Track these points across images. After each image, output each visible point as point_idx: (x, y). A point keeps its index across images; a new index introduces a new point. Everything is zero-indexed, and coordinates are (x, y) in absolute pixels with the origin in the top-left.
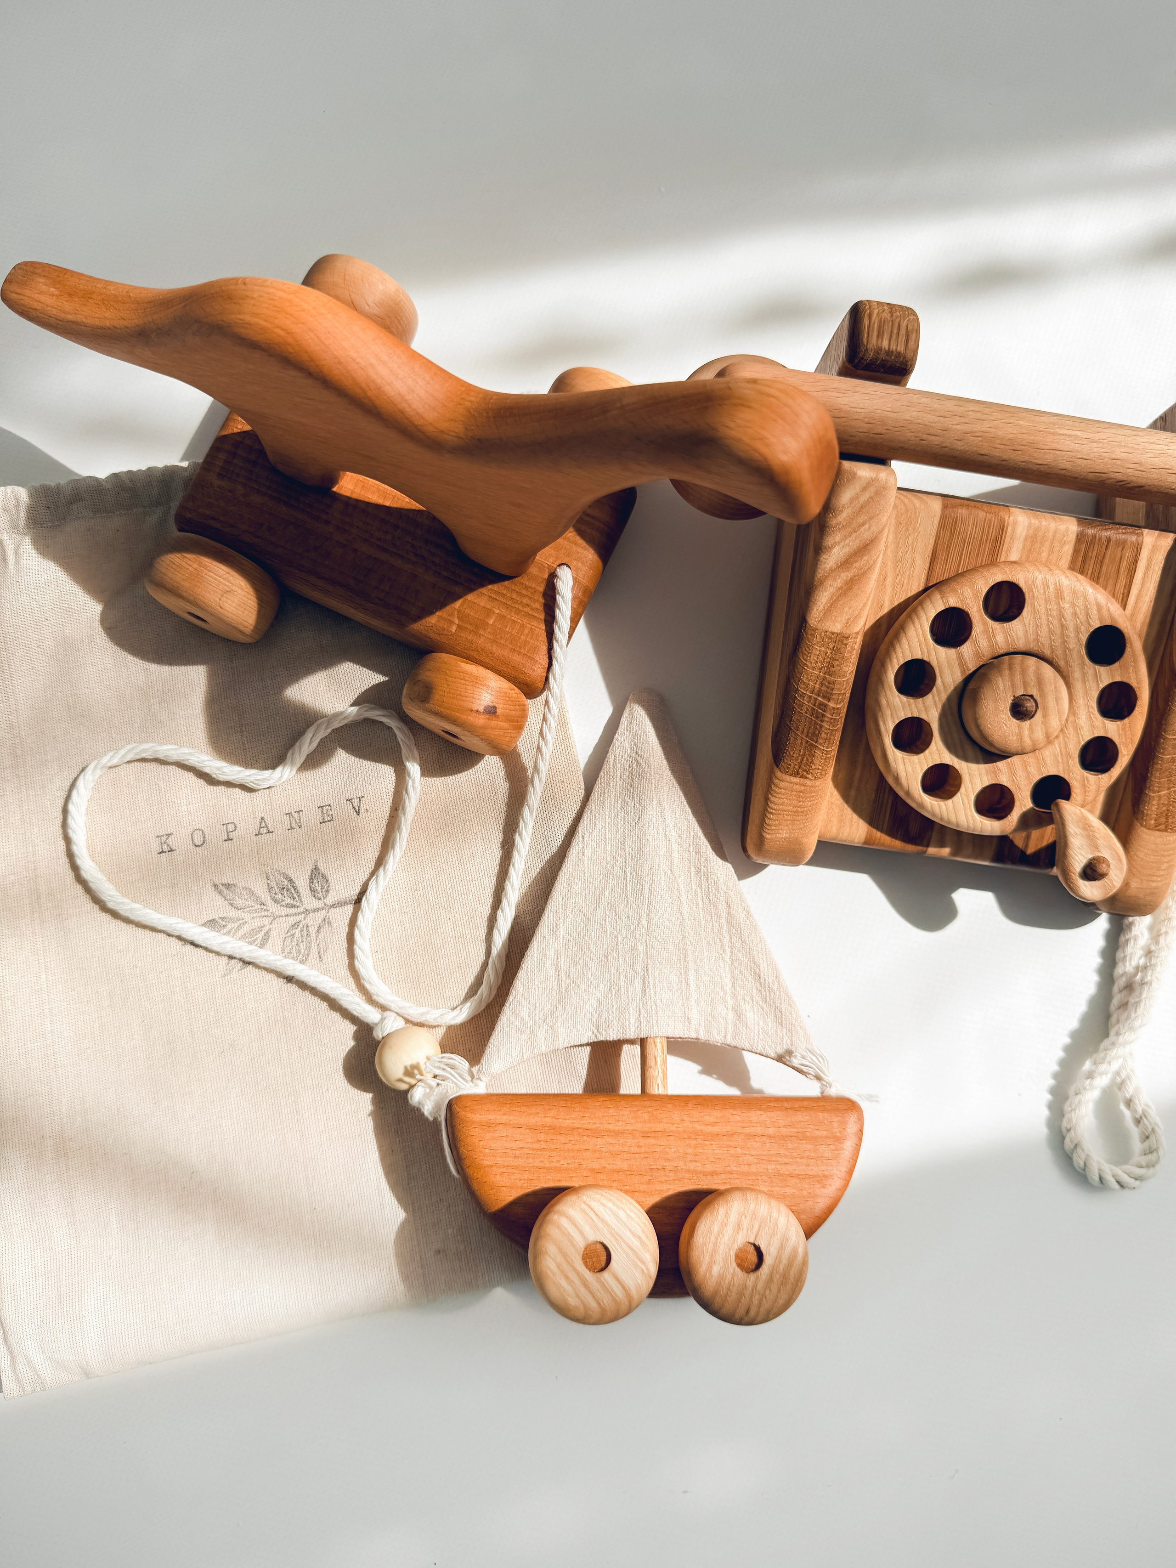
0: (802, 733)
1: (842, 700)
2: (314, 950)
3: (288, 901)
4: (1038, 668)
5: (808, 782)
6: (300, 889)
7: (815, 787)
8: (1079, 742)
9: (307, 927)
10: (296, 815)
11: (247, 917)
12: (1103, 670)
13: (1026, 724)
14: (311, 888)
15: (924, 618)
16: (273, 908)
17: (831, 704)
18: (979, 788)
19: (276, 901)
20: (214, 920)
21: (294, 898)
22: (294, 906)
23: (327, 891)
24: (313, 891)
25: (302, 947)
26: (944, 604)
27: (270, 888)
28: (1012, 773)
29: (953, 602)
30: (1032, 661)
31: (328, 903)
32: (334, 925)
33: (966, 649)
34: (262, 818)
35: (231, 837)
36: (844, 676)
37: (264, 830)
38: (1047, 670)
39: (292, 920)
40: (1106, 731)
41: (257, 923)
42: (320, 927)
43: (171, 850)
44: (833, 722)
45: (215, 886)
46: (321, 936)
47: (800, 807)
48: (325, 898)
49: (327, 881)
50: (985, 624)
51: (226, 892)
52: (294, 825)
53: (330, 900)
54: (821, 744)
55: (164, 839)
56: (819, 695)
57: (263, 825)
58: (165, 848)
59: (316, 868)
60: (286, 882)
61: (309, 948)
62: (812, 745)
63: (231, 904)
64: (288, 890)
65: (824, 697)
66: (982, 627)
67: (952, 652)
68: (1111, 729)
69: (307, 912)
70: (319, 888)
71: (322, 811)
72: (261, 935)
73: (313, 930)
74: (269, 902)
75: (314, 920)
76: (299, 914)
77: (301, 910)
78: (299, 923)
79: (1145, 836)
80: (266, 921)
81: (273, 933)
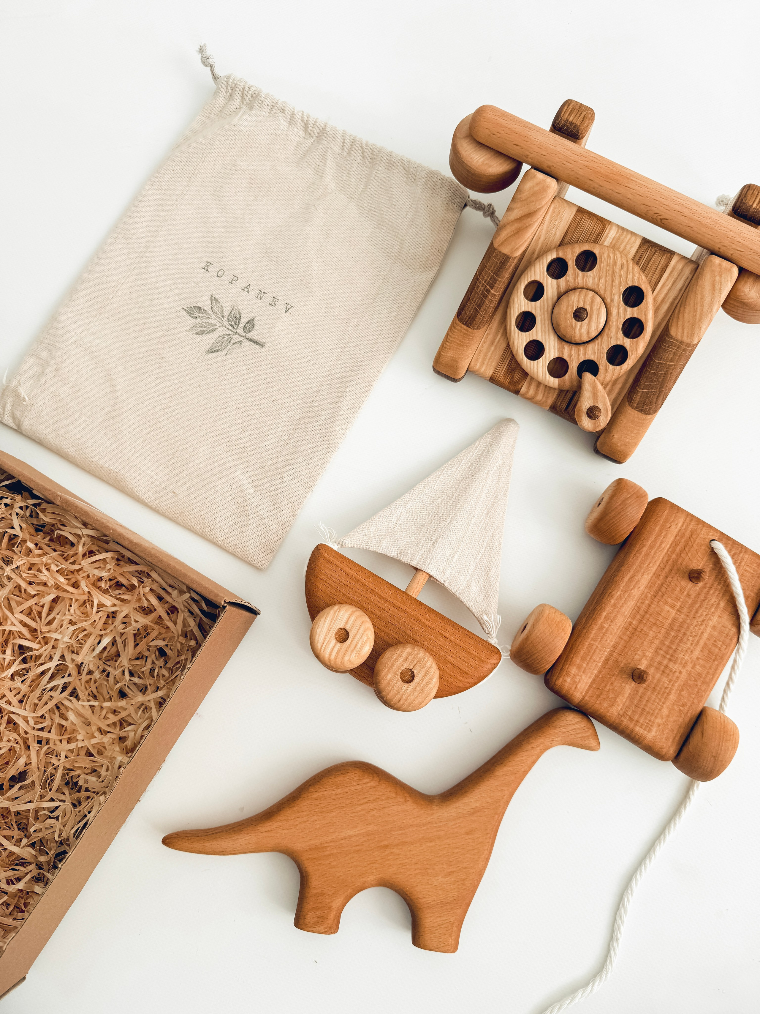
0: (474, 302)
1: (498, 291)
2: (227, 349)
3: (233, 323)
4: (593, 296)
5: (470, 329)
6: (241, 322)
7: (473, 334)
8: (609, 346)
9: (232, 339)
10: (263, 293)
11: (213, 316)
12: (629, 309)
13: (579, 324)
14: (245, 325)
15: (545, 260)
16: (225, 321)
17: (492, 291)
18: (552, 357)
19: (228, 320)
20: (201, 308)
21: (236, 324)
22: (233, 327)
23: (250, 331)
24: (245, 327)
25: (224, 345)
26: (557, 255)
27: (230, 313)
28: (570, 354)
29: (561, 255)
30: (591, 294)
31: (247, 336)
32: (242, 346)
33: (562, 280)
34: (250, 285)
35: (232, 282)
36: (502, 278)
37: (246, 290)
38: (598, 299)
39: (228, 332)
40: (624, 343)
41: (215, 322)
42: (236, 343)
43: (208, 270)
44: (491, 301)
45: (212, 296)
46: (234, 346)
47: (463, 342)
48: (247, 333)
49: (253, 328)
50: (574, 270)
51: (214, 301)
52: (259, 297)
53: (248, 335)
54: (481, 311)
55: (209, 264)
56: (488, 285)
57: (248, 288)
58: (206, 268)
59: (253, 320)
60: (238, 316)
61: (225, 347)
62: (477, 310)
63: (212, 307)
64: (236, 319)
65: (490, 287)
66: (572, 271)
67: (555, 281)
68: (627, 343)
69: (236, 333)
70: (248, 328)
71: (273, 300)
72: (212, 328)
73: (232, 342)
74: (226, 318)
75: (236, 338)
76: (233, 332)
77: (235, 331)
78: (229, 335)
79: (629, 411)
80: (218, 324)
81: (217, 331)
